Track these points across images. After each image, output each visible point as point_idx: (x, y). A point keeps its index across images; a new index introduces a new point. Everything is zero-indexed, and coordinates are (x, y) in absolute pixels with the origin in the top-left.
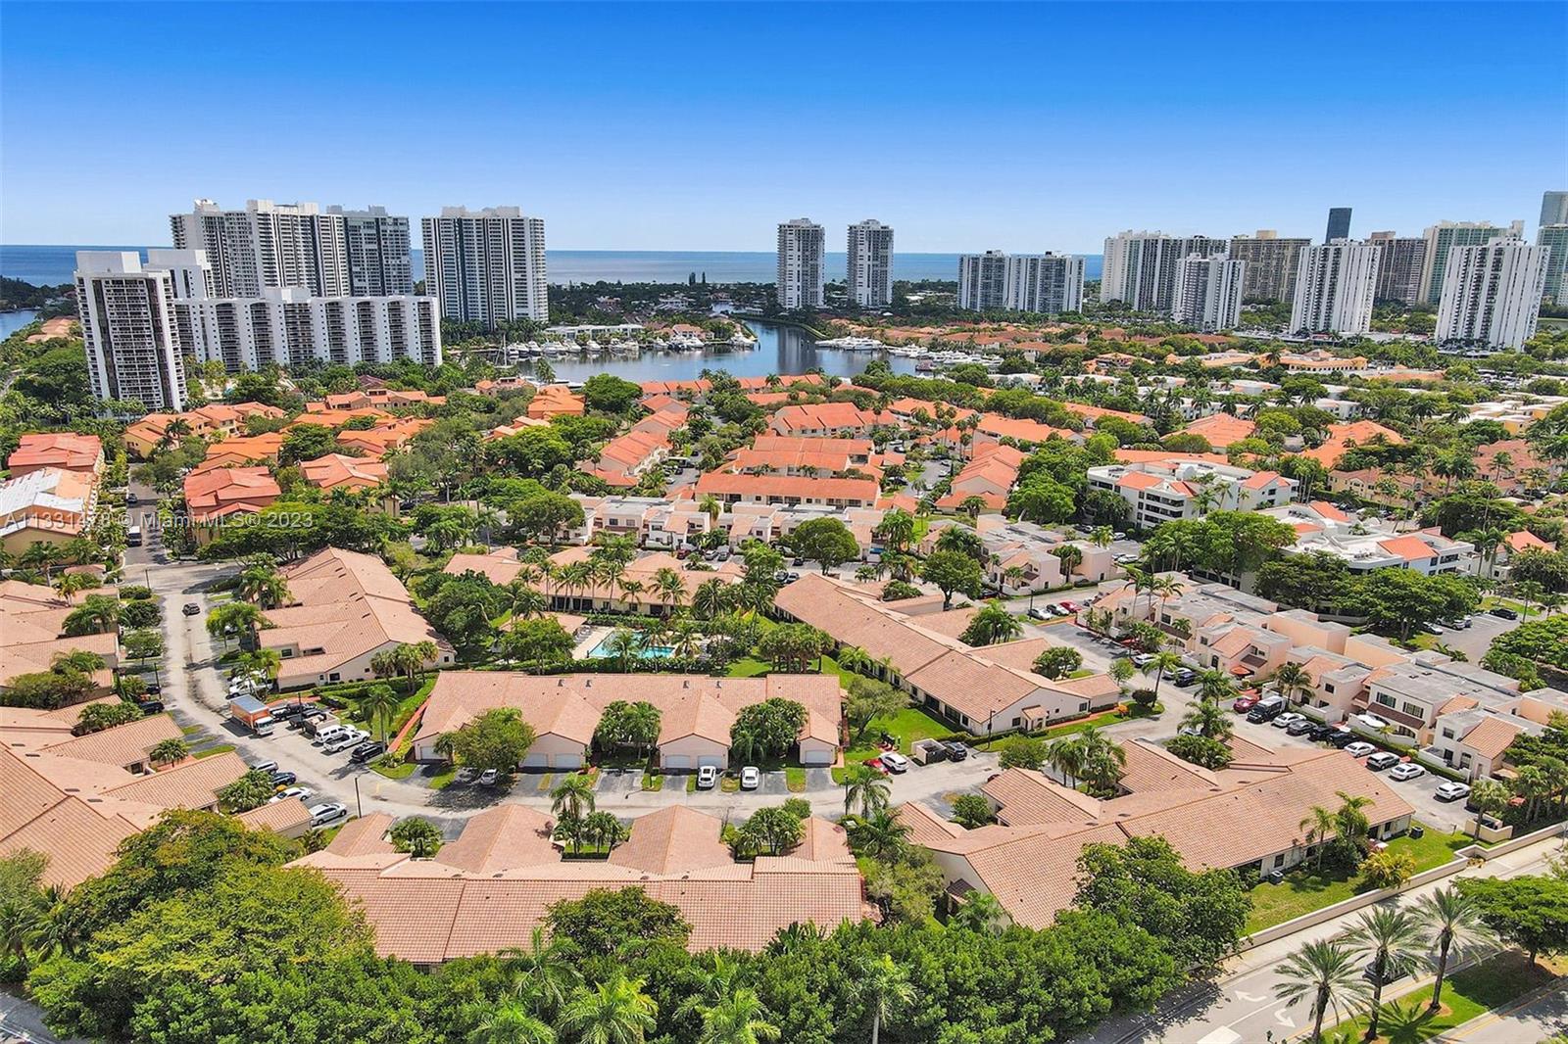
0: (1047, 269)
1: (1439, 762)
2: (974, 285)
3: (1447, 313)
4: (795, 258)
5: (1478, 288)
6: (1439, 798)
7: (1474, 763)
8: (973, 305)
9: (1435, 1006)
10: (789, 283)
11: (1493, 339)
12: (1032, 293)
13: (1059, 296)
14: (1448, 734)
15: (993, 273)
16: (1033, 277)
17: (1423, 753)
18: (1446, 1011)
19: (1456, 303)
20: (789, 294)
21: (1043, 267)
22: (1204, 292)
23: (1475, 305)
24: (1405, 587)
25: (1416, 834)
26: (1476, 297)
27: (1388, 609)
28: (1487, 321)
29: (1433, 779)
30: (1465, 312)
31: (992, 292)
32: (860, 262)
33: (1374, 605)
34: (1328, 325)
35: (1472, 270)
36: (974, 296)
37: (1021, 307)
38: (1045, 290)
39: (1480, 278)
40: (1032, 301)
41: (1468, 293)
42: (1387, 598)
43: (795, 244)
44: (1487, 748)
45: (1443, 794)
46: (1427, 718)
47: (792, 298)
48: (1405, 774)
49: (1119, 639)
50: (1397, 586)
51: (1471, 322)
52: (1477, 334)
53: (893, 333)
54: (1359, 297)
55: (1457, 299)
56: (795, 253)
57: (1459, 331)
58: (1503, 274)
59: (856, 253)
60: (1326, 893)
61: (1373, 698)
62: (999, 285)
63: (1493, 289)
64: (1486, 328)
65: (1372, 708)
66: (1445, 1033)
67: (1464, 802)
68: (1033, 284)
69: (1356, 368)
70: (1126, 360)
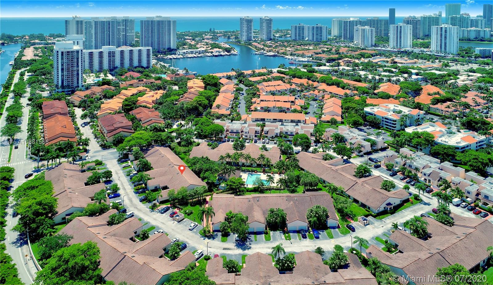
2: (296, 33)
3: (434, 44)
4: (245, 27)
10: (243, 34)
11: (448, 50)
12: (313, 35)
13: (321, 36)
15: (301, 29)
16: (313, 31)
19: (436, 41)
21: (316, 29)
22: (364, 36)
26: (441, 40)
28: (445, 46)
30: (439, 44)
31: (301, 35)
32: (263, 28)
34: (400, 46)
35: (439, 33)
36: (296, 36)
37: (310, 39)
38: (317, 35)
39: (441, 35)
40: (313, 38)
41: (439, 38)
43: (245, 23)
47: (244, 38)
51: (441, 46)
54: (408, 38)
57: (438, 48)
58: (448, 34)
59: (262, 25)
61: (483, 196)
62: (303, 33)
63: (446, 38)
69: (416, 63)
70: (350, 61)
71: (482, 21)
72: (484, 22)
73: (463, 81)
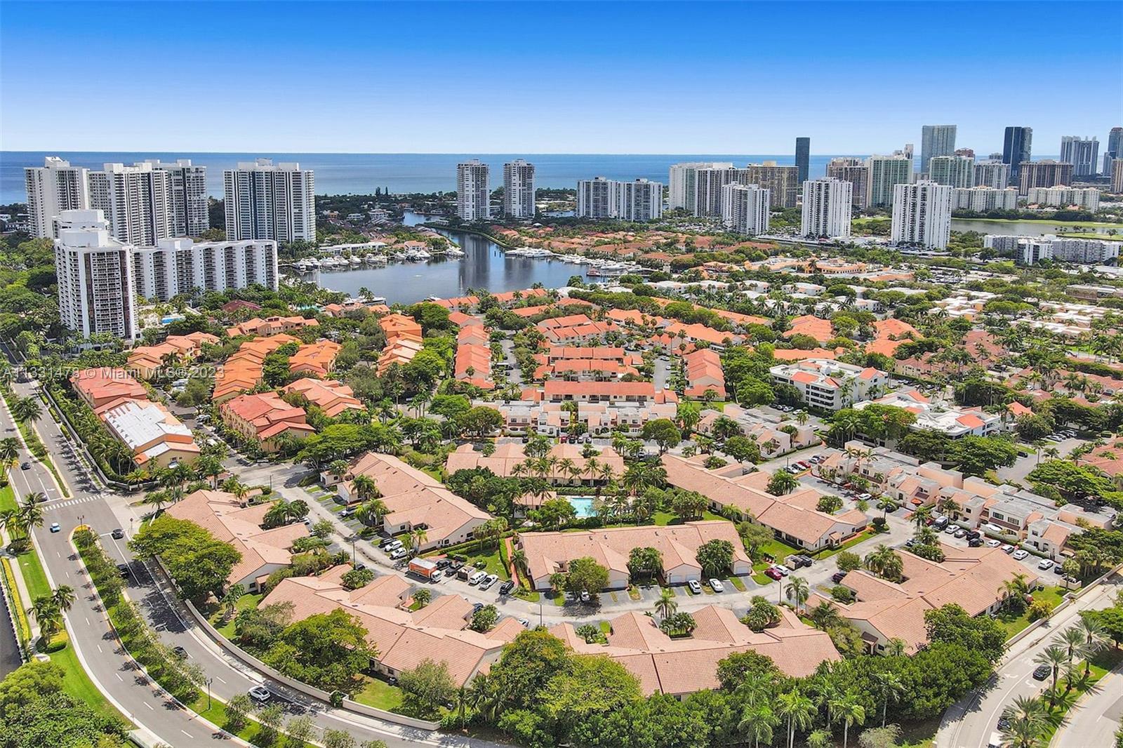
0: (638, 191)
1: (1034, 549)
2: (588, 200)
3: (897, 226)
4: (471, 186)
5: (914, 210)
6: (1040, 568)
7: (1050, 548)
8: (588, 213)
9: (1087, 672)
10: (466, 203)
11: (926, 241)
12: (629, 206)
13: (647, 208)
14: (1035, 534)
15: (601, 191)
16: (629, 195)
17: (1023, 543)
18: (1092, 675)
19: (902, 219)
20: (466, 210)
21: (635, 189)
22: (746, 208)
23: (913, 221)
24: (984, 449)
25: (1041, 589)
26: (913, 216)
27: (978, 461)
28: (922, 231)
29: (1034, 558)
30: (908, 226)
31: (600, 205)
32: (513, 188)
33: (969, 459)
34: (825, 231)
35: (909, 200)
36: (588, 207)
37: (622, 216)
38: (637, 205)
39: (914, 205)
40: (629, 212)
41: (909, 213)
42: (976, 455)
43: (470, 176)
44: (1055, 541)
45: (1043, 566)
46: (1021, 525)
47: (468, 213)
48: (1021, 556)
49: (842, 484)
50: (980, 448)
51: (912, 231)
52: (917, 239)
53: (556, 244)
54: (843, 213)
55: (902, 217)
56: (471, 183)
57: (906, 236)
58: (928, 202)
59: (510, 182)
60: (1016, 624)
61: (991, 515)
62: (605, 200)
63: (923, 211)
64: (921, 236)
65: (991, 520)
66: (1096, 683)
67: (1052, 569)
68: (629, 200)
69: (860, 271)
70: (721, 267)
71: (1000, 170)
72: (1004, 171)
73: (959, 309)
